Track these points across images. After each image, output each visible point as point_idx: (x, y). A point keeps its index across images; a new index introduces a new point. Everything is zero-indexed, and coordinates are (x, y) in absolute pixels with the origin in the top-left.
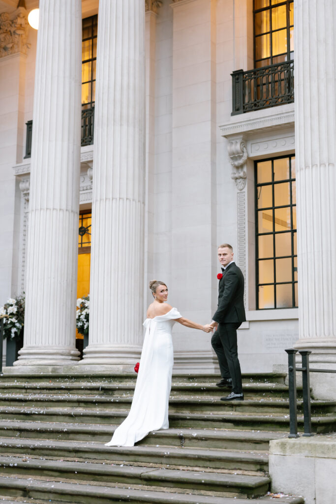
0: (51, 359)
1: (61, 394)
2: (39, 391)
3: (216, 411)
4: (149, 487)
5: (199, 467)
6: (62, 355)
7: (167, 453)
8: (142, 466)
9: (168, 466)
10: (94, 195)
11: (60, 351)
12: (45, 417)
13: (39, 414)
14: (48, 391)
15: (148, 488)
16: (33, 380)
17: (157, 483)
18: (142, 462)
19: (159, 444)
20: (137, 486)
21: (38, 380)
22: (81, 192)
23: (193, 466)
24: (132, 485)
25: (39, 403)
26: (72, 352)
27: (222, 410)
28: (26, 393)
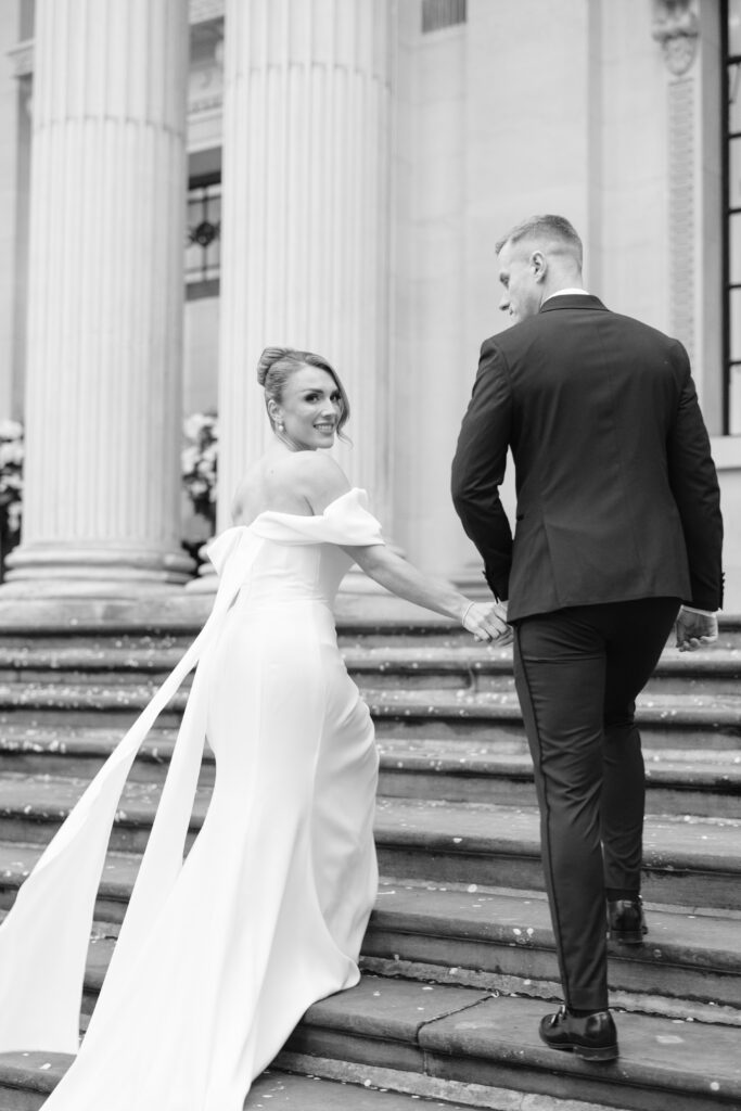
0: (104, 580)
1: (125, 684)
2: (56, 677)
3: (676, 748)
4: (453, 1084)
5: (670, 996)
6: (138, 566)
7: (524, 930)
8: (415, 980)
9: (527, 982)
10: (228, 123)
11: (133, 557)
12: (64, 762)
13: (46, 753)
14: (84, 677)
15: (450, 1091)
16: (44, 642)
17: (488, 1072)
18: (414, 960)
19: (477, 884)
20: (401, 1075)
21: (58, 642)
22: (192, 118)
23: (640, 992)
24: (376, 1070)
25: (53, 717)
26: (170, 560)
27: (698, 747)
28: (18, 681)
